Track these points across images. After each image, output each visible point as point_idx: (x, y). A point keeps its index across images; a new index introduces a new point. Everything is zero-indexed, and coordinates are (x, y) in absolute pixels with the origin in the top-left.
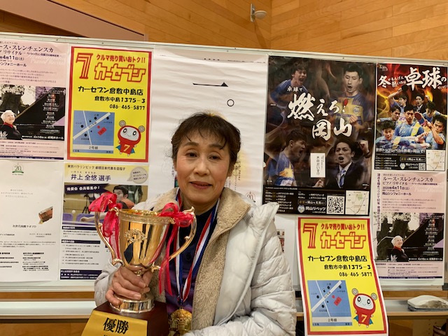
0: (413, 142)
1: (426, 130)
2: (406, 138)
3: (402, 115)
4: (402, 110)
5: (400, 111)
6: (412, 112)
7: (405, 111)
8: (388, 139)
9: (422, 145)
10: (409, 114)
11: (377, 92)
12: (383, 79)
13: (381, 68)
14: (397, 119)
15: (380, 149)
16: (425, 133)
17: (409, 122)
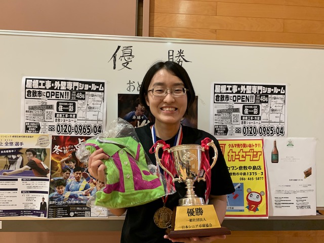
0: (80, 195)
2: (75, 193)
3: (72, 174)
4: (72, 171)
5: (70, 172)
6: (80, 172)
7: (74, 172)
8: (60, 193)
9: (88, 197)
10: (77, 174)
11: (51, 158)
12: (57, 148)
13: (55, 139)
14: (68, 177)
15: (53, 202)
16: (91, 188)
17: (78, 180)
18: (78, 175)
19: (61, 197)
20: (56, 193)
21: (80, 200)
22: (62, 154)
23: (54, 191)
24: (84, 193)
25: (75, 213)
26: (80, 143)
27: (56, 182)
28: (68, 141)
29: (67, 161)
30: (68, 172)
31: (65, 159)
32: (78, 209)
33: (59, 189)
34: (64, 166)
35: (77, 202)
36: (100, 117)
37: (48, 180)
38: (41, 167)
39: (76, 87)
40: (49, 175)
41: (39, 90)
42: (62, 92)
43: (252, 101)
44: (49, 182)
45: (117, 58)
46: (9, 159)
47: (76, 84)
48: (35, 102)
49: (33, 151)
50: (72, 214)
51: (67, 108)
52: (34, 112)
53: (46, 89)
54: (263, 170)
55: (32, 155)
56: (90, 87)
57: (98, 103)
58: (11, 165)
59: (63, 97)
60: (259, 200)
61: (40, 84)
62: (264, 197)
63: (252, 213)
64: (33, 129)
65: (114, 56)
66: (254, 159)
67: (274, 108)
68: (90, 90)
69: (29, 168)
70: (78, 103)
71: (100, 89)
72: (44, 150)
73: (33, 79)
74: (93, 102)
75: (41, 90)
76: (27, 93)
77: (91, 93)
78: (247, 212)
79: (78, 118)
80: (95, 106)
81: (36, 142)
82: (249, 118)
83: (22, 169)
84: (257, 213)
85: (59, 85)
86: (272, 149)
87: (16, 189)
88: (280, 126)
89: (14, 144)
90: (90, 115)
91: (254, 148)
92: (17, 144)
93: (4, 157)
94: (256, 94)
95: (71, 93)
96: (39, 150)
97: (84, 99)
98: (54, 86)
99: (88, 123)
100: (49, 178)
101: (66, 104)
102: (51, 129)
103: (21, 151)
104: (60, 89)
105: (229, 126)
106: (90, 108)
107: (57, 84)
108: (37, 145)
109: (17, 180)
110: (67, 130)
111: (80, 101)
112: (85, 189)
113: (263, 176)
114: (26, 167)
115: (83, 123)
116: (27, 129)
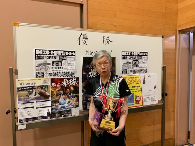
0: (66, 106)
1: (71, 101)
2: (63, 105)
3: (62, 97)
4: (62, 95)
6: (66, 95)
7: (63, 95)
8: (56, 106)
9: (70, 107)
11: (50, 89)
12: (53, 84)
13: (52, 80)
14: (60, 98)
15: (53, 111)
16: (71, 102)
17: (65, 99)
18: (65, 97)
19: (57, 108)
20: (54, 106)
21: (66, 108)
22: (56, 87)
23: (53, 105)
24: (68, 105)
25: (64, 115)
26: (65, 81)
27: (54, 101)
28: (59, 80)
29: (59, 91)
30: (60, 95)
31: (58, 89)
32: (65, 113)
33: (56, 104)
34: (57, 93)
35: (65, 110)
36: (74, 68)
37: (50, 101)
38: (46, 95)
39: (62, 54)
40: (50, 98)
41: (43, 55)
42: (55, 56)
43: (136, 59)
44: (50, 102)
45: (81, 39)
46: (28, 92)
47: (62, 52)
48: (41, 62)
49: (41, 87)
50: (63, 116)
51: (58, 64)
52: (41, 67)
53: (46, 55)
54: (140, 87)
55: (41, 89)
56: (69, 53)
57: (73, 61)
58: (30, 95)
59: (56, 59)
60: (139, 100)
61: (43, 52)
62: (141, 98)
63: (137, 105)
64: (40, 76)
65: (79, 38)
66: (137, 83)
67: (144, 61)
68: (68, 55)
69: (40, 95)
70: (63, 62)
71: (73, 55)
72: (47, 86)
73: (39, 50)
74: (70, 61)
75: (44, 55)
76: (36, 57)
77: (69, 56)
78: (135, 105)
79: (63, 69)
80: (71, 63)
81: (42, 82)
82: (135, 66)
83: (36, 96)
84: (139, 105)
85: (53, 53)
86: (143, 78)
87: (33, 107)
88: (146, 69)
89: (31, 84)
90: (69, 67)
91: (137, 78)
92: (32, 84)
93: (25, 91)
94: (137, 56)
95: (60, 56)
96: (44, 86)
97: (66, 60)
98: (51, 53)
99: (68, 71)
100: (50, 100)
101: (57, 62)
102: (50, 75)
103: (34, 87)
104: (54, 55)
105: (127, 70)
106: (69, 64)
107: (52, 52)
108: (43, 83)
109: (33, 102)
110: (58, 75)
111: (64, 61)
112: (68, 103)
113: (141, 90)
114: (38, 95)
115: (66, 71)
116: (37, 76)
